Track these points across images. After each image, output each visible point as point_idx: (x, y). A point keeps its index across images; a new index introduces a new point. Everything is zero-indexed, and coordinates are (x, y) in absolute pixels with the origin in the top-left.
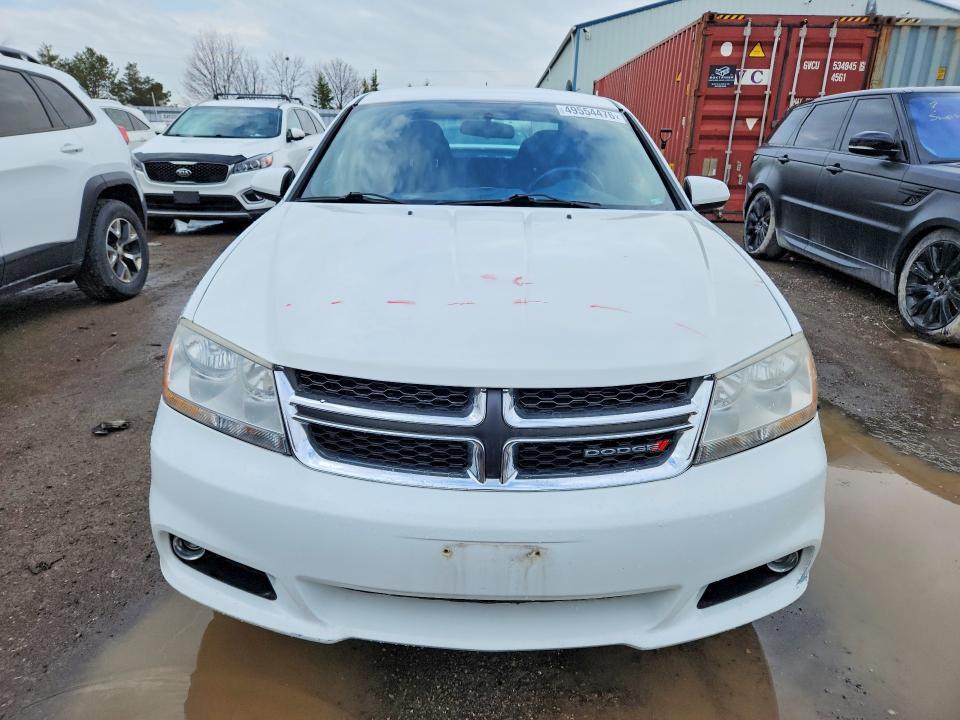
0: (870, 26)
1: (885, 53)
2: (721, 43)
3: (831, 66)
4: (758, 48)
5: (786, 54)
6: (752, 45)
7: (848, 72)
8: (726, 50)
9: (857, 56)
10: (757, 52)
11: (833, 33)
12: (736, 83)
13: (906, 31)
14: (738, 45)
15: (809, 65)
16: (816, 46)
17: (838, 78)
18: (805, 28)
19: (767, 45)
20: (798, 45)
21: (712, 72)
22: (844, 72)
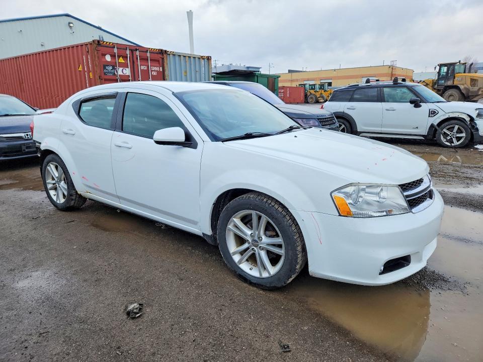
0: (160, 53)
1: (167, 64)
2: (105, 55)
3: (151, 69)
4: (121, 58)
5: (133, 62)
6: (119, 57)
7: (157, 71)
8: (108, 58)
9: (158, 65)
10: (121, 60)
11: (148, 54)
12: (116, 73)
13: (171, 56)
14: (113, 56)
15: (143, 67)
16: (144, 59)
17: (154, 73)
18: (138, 52)
19: (125, 57)
20: (137, 58)
21: (104, 68)
22: (156, 71)
